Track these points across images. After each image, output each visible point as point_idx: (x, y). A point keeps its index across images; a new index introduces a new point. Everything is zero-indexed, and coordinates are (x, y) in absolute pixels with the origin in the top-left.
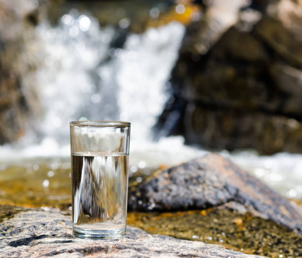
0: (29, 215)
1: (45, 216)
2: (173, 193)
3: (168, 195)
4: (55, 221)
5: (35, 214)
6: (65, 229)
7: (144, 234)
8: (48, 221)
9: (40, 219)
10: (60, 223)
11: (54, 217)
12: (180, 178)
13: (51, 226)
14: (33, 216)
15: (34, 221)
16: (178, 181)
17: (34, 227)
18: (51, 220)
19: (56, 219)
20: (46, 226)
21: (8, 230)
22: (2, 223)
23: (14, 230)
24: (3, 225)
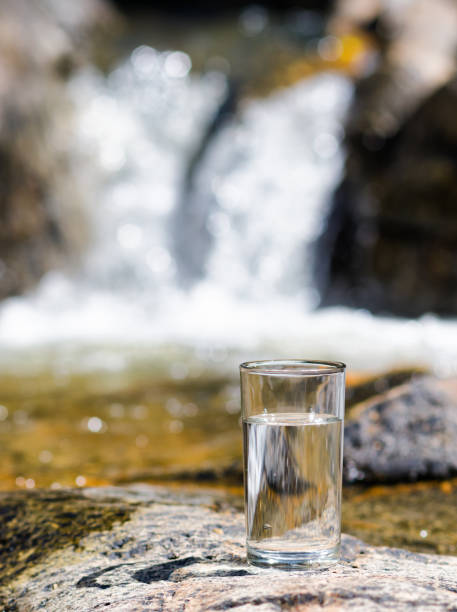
0: (156, 515)
1: (186, 517)
2: (389, 450)
3: (380, 453)
4: (204, 527)
5: (167, 513)
6: (227, 545)
8: (192, 528)
9: (178, 523)
10: (214, 531)
11: (202, 518)
12: (400, 422)
13: (202, 539)
14: (165, 517)
15: (168, 529)
16: (396, 426)
17: (171, 540)
18: (199, 525)
19: (206, 523)
20: (192, 538)
21: (124, 546)
22: (112, 532)
23: (135, 546)
24: (115, 535)
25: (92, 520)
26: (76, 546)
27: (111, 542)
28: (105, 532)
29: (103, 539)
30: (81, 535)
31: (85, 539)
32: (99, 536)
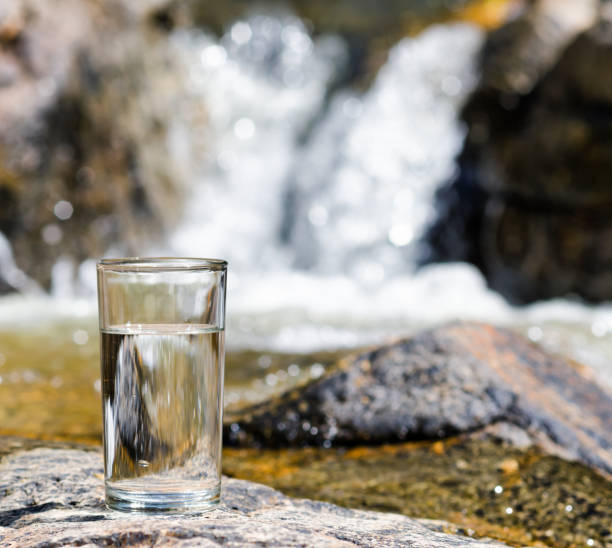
0: (32, 458)
1: (66, 461)
2: (377, 405)
3: (367, 408)
4: (83, 471)
5: (44, 457)
7: (279, 498)
8: (67, 472)
9: (53, 467)
10: (95, 477)
11: (86, 462)
12: (395, 372)
13: (73, 483)
14: (42, 461)
15: (38, 473)
16: (389, 378)
17: (37, 484)
18: (77, 469)
19: (86, 467)
20: (62, 482)
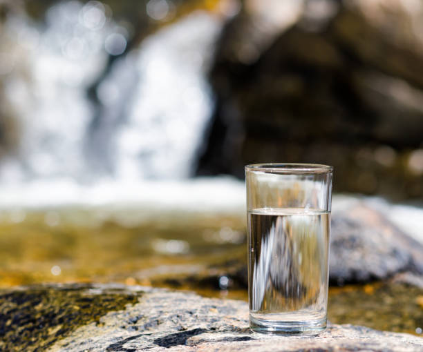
0: (161, 299)
1: (185, 300)
4: (203, 307)
6: (226, 320)
8: (193, 308)
9: (180, 304)
10: (211, 311)
11: (198, 301)
13: (204, 315)
14: (168, 300)
15: (174, 309)
17: (178, 316)
18: (198, 306)
19: (203, 304)
20: (195, 314)
21: (139, 322)
22: (126, 312)
23: (148, 321)
24: (129, 313)
25: (107, 303)
26: (98, 323)
27: (127, 318)
28: (121, 312)
29: (120, 316)
30: (100, 314)
31: (104, 317)
32: (116, 314)
